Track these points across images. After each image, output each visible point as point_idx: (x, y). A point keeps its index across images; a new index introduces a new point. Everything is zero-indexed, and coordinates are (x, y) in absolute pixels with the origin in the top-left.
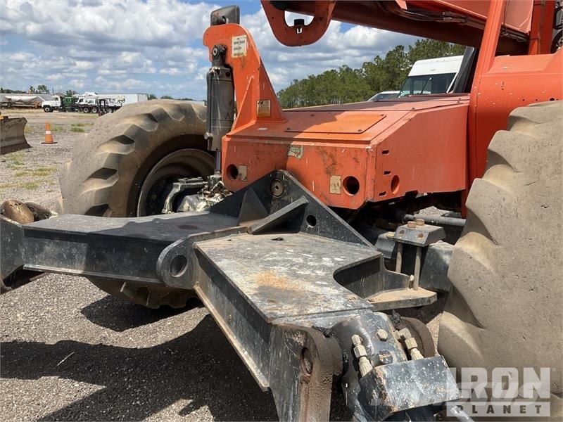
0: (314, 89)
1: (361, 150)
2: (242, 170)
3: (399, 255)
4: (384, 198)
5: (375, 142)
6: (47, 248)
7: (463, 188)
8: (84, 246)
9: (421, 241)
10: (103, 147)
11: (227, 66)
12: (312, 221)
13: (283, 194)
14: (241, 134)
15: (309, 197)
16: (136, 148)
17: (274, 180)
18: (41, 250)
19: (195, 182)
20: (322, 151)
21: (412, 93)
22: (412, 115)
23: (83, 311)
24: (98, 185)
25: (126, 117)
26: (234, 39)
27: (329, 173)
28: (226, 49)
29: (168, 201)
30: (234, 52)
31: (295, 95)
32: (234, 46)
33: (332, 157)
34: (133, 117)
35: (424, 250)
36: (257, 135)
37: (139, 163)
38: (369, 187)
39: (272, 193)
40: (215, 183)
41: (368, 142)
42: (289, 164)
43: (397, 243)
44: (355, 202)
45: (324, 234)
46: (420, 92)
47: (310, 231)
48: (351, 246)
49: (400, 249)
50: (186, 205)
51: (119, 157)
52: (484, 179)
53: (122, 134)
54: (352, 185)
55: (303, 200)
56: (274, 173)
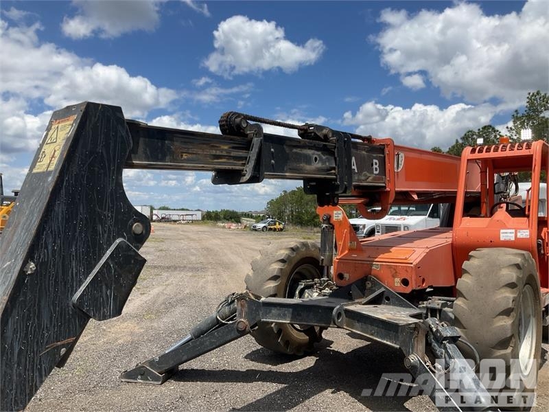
0: (303, 199)
1: (409, 267)
2: (346, 276)
3: (429, 314)
4: (420, 288)
5: (414, 263)
6: (273, 311)
7: (454, 284)
8: (291, 310)
9: (439, 307)
10: (272, 265)
11: (331, 224)
12: (388, 299)
13: (372, 287)
14: (344, 258)
15: (385, 288)
16: (288, 264)
17: (366, 280)
18: (270, 312)
19: (309, 282)
20: (390, 267)
21: (399, 208)
22: (428, 251)
23: (246, 357)
24: (272, 284)
25: (281, 249)
26: (335, 212)
27: (394, 277)
28: (330, 217)
29: (297, 292)
30: (335, 218)
31: (285, 204)
32: (335, 215)
33: (395, 269)
34: (284, 249)
35: (440, 311)
36: (351, 258)
37: (289, 272)
38: (414, 282)
39: (366, 286)
40: (324, 283)
41: (412, 264)
42: (372, 273)
43: (427, 308)
44: (408, 290)
45: (394, 305)
46: (407, 208)
47: (387, 304)
48: (408, 309)
49: (429, 311)
50: (306, 295)
51: (281, 269)
52: (462, 278)
53: (282, 258)
54: (405, 282)
55: (383, 289)
56: (366, 277)
